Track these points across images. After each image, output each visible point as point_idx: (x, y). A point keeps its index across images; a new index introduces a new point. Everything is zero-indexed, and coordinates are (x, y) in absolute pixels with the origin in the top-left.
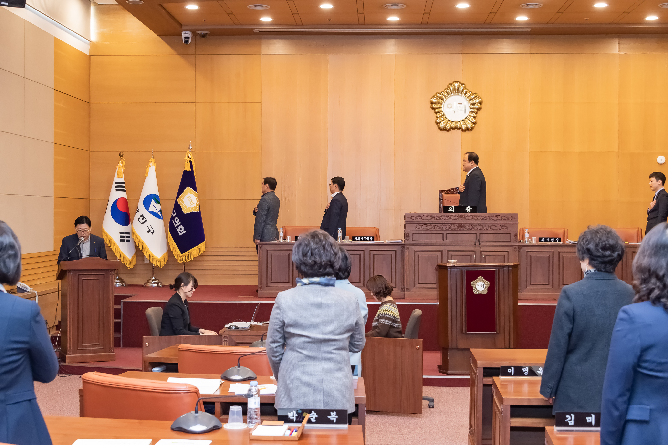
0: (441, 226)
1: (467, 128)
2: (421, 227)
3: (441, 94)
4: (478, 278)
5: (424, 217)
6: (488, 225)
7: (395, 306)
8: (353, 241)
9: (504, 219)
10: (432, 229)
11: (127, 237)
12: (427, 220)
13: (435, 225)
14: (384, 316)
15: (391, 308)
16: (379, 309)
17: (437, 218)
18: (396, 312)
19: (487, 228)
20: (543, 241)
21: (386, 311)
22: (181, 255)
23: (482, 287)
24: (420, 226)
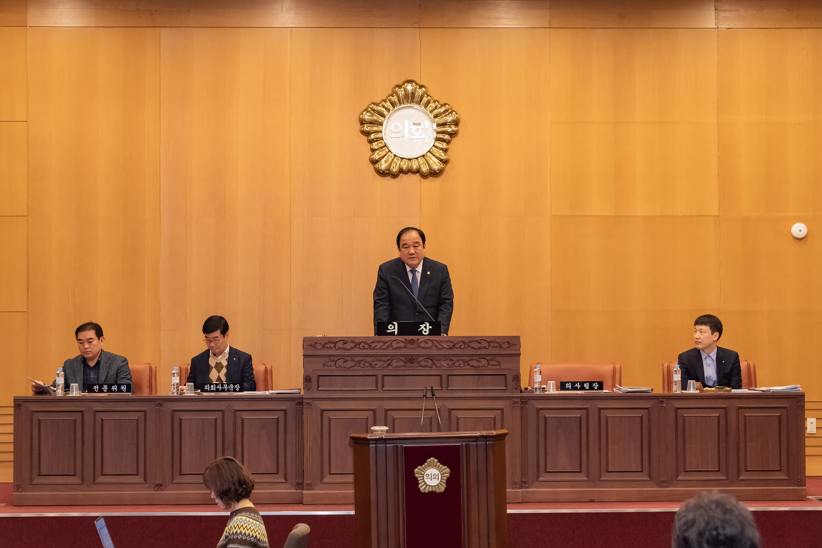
0: (373, 361)
1: (431, 169)
2: (334, 363)
3: (381, 105)
4: (428, 460)
5: (339, 345)
6: (463, 358)
7: (258, 518)
8: (201, 392)
9: (494, 347)
10: (356, 368)
12: (345, 349)
13: (361, 359)
14: (237, 537)
15: (249, 521)
16: (227, 524)
17: (364, 347)
18: (259, 529)
19: (460, 364)
20: (568, 389)
21: (239, 529)
23: (435, 478)
24: (333, 361)
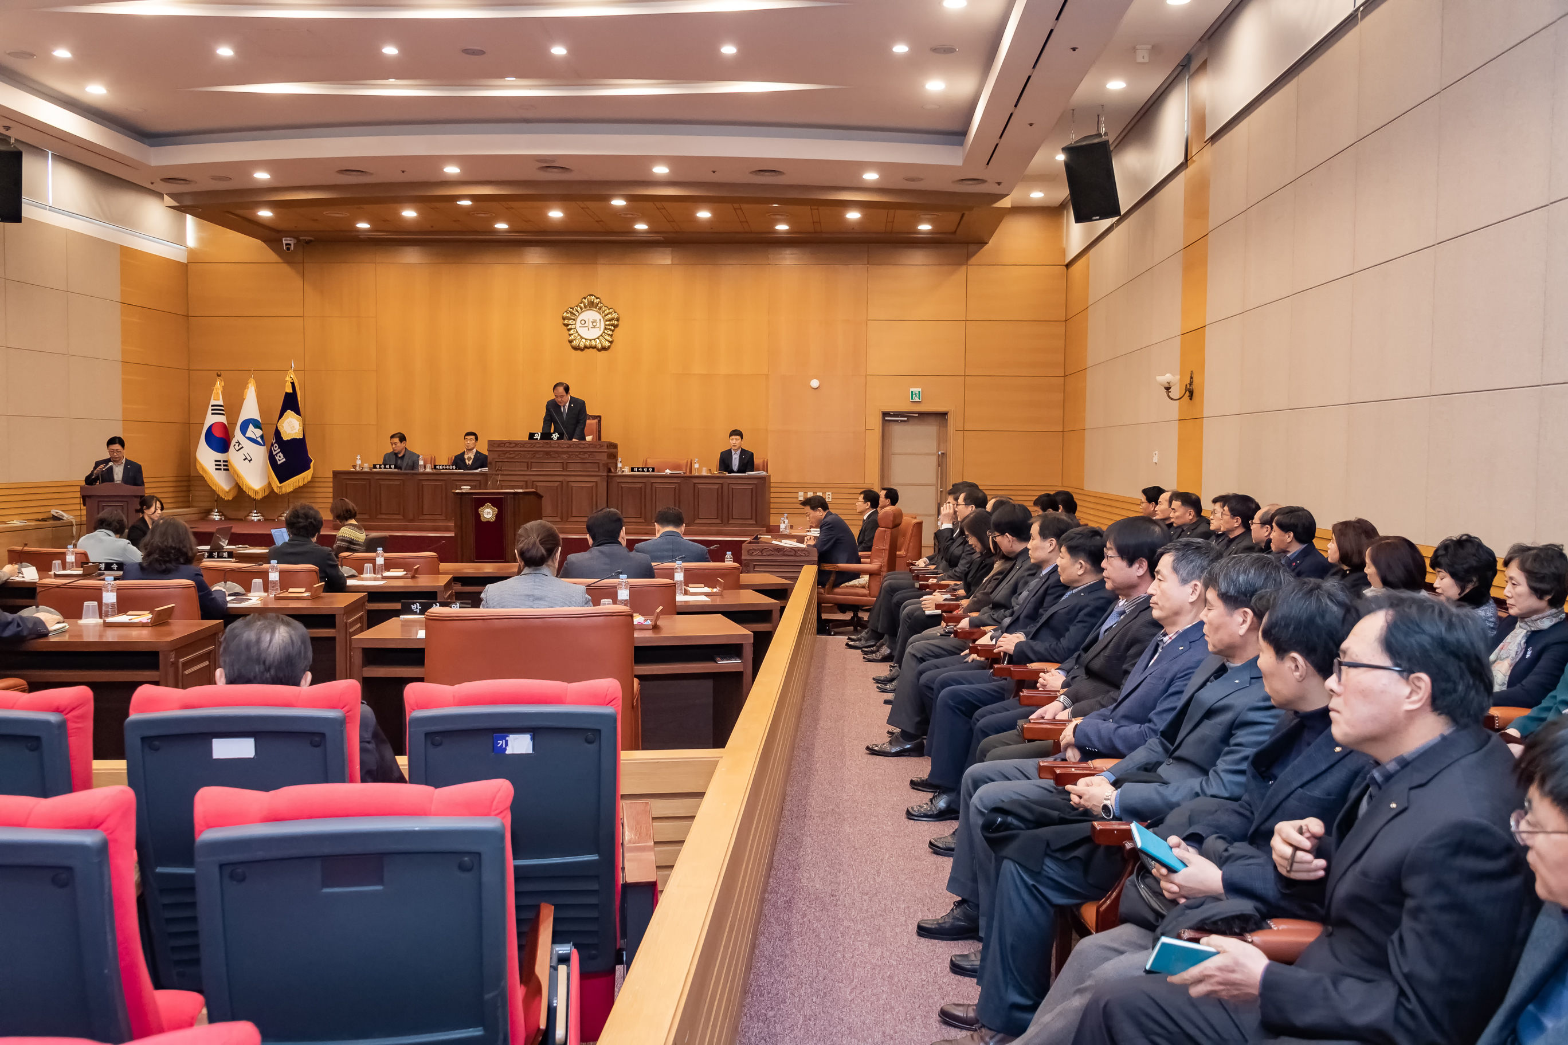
1: (602, 347)
2: (507, 455)
3: (574, 308)
4: (486, 505)
5: (507, 445)
10: (518, 457)
11: (224, 465)
12: (511, 447)
13: (520, 453)
17: (522, 447)
20: (635, 472)
22: (279, 485)
23: (489, 514)
24: (503, 454)
